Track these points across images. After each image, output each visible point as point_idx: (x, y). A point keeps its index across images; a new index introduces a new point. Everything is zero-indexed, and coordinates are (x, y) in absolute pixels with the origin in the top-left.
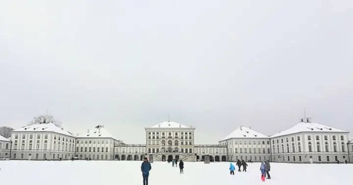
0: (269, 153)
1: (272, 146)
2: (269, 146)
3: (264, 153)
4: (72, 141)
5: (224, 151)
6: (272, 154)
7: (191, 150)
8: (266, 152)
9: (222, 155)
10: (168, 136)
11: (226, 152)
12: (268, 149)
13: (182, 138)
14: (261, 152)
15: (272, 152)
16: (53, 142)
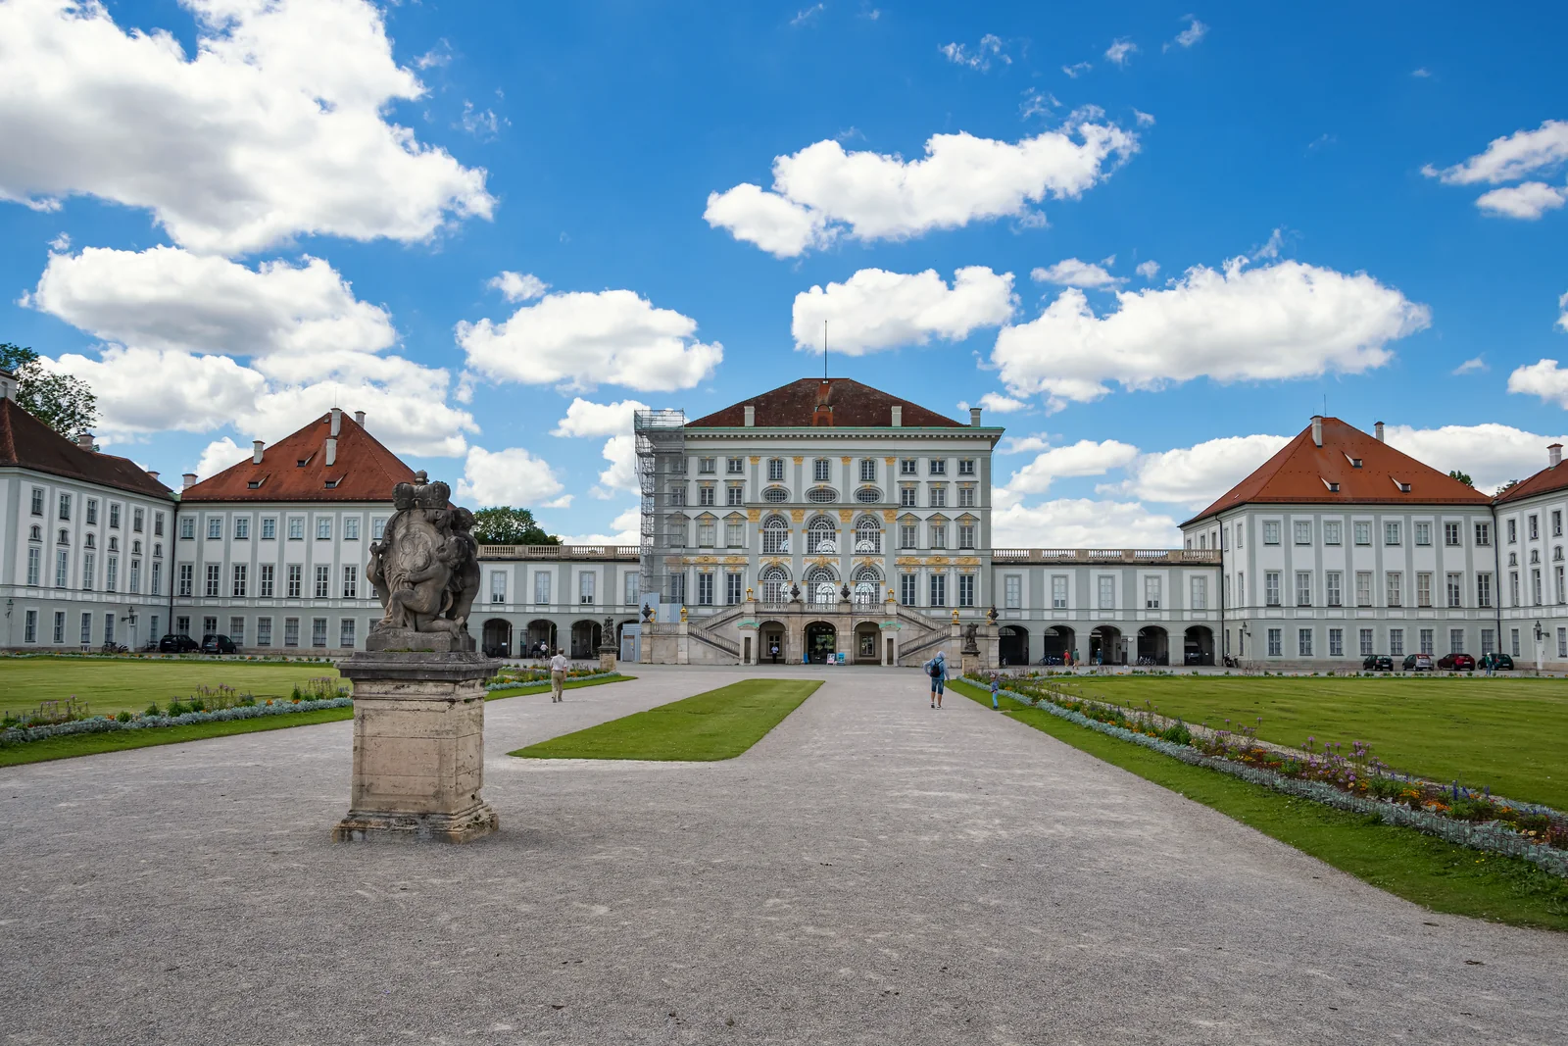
0: (1484, 605)
1: (1505, 559)
2: (1483, 560)
3: (1455, 604)
4: (148, 523)
5: (1204, 595)
6: (1506, 615)
7: (966, 583)
8: (1464, 602)
9: (1190, 618)
10: (809, 482)
11: (1213, 602)
12: (1483, 579)
13: (908, 497)
14: (1435, 602)
15: (1506, 602)
16: (25, 533)
